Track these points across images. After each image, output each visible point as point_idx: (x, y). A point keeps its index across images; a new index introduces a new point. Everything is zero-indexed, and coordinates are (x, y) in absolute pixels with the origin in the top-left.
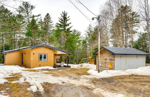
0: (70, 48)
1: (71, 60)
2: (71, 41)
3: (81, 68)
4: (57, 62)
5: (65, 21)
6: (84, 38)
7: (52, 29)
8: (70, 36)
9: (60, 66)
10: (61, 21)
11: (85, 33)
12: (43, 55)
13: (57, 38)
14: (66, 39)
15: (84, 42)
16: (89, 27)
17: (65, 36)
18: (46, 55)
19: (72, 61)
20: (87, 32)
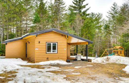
0: (88, 35)
1: (90, 51)
2: (89, 26)
3: (108, 62)
4: (71, 55)
5: (80, 3)
6: (106, 21)
7: (64, 13)
8: (87, 20)
9: (75, 60)
10: (75, 2)
11: (108, 15)
12: (52, 44)
13: (70, 23)
14: (82, 25)
15: (107, 27)
16: (113, 6)
17: (80, 21)
18: (56, 44)
19: (90, 53)
20: (111, 13)
